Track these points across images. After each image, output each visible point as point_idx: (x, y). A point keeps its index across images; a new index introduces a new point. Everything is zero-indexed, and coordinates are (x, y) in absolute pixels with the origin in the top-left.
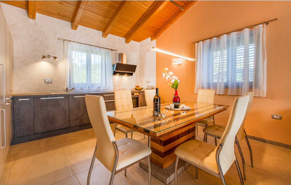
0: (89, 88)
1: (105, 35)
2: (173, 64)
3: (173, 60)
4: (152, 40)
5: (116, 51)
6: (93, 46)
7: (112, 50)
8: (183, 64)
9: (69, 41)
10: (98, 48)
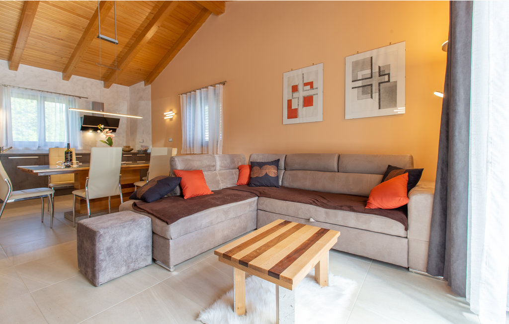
0: (40, 148)
1: (67, 77)
2: (165, 118)
3: (165, 114)
4: (145, 85)
5: (87, 98)
6: (46, 93)
7: (80, 97)
8: (174, 119)
9: (5, 86)
10: (54, 94)
